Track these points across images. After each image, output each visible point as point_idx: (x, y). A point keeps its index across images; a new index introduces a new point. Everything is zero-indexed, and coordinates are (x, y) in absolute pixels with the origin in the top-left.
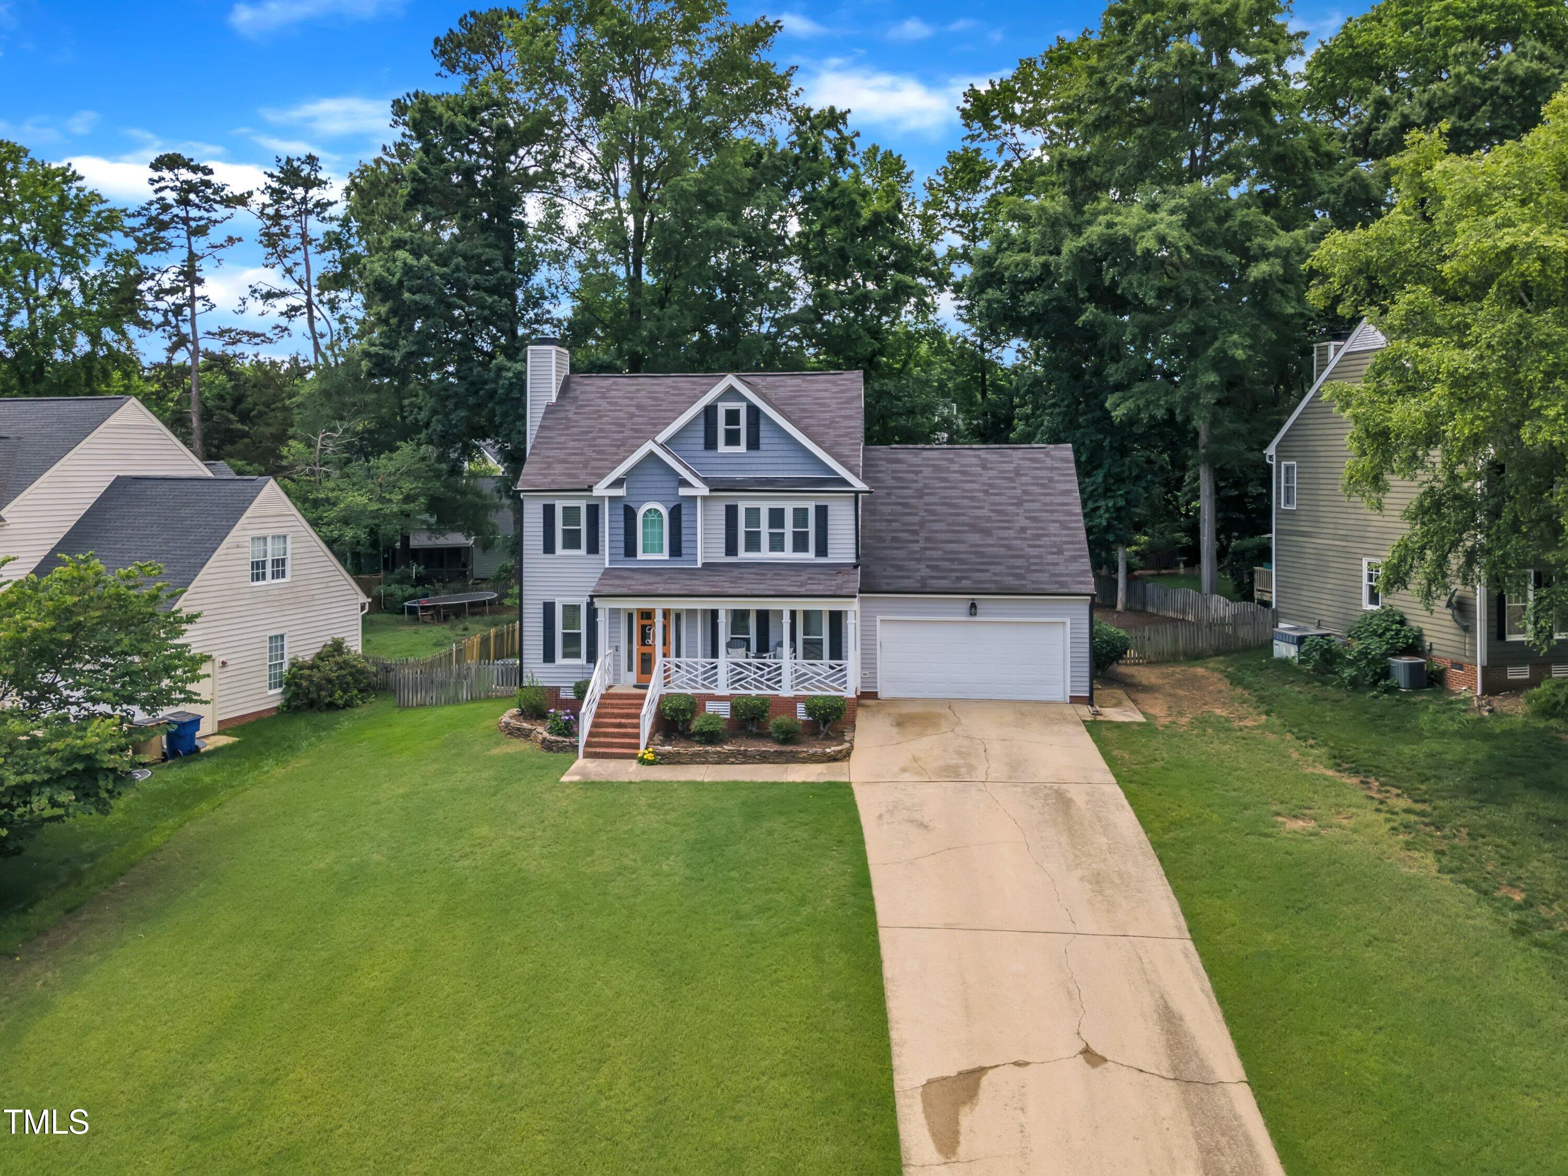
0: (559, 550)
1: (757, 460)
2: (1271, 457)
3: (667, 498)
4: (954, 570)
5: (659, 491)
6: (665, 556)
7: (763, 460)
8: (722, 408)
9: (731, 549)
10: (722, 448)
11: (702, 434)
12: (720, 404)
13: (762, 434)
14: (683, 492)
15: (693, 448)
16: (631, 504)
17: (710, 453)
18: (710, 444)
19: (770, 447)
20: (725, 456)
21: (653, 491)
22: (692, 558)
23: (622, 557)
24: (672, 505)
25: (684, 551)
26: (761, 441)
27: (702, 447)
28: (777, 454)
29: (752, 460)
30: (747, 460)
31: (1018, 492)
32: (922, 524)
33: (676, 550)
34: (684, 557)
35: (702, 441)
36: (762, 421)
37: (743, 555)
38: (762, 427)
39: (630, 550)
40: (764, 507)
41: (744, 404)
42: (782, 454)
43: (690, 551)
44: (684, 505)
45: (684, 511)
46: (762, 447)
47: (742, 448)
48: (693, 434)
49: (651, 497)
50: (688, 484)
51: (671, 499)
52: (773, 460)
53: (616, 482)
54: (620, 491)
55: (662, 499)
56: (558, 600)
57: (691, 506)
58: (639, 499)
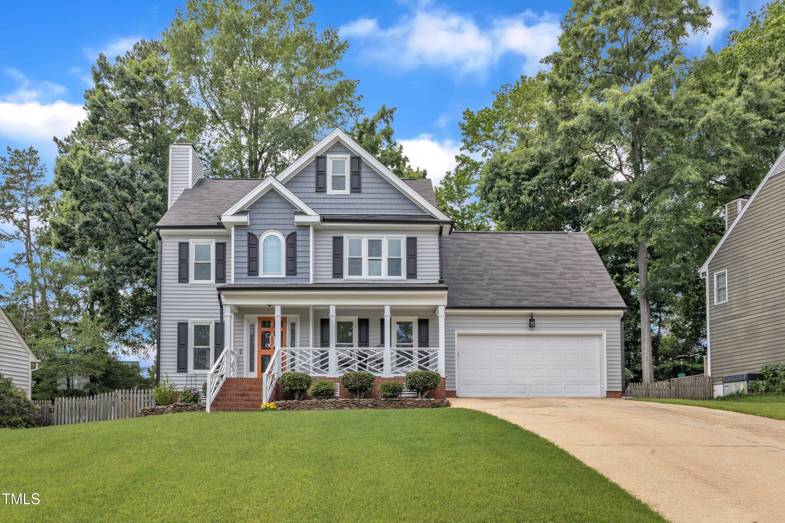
0: (192, 280)
1: (359, 201)
2: (704, 274)
3: (284, 227)
4: (515, 296)
5: (277, 222)
6: (283, 274)
7: (364, 201)
8: (330, 159)
9: (338, 273)
10: (330, 191)
11: (314, 180)
12: (329, 156)
13: (363, 180)
14: (299, 219)
15: (306, 190)
16: (254, 232)
17: (321, 195)
18: (321, 188)
19: (369, 191)
20: (332, 197)
21: (273, 222)
22: (305, 276)
23: (246, 276)
24: (288, 233)
25: (299, 271)
26: (363, 185)
27: (314, 190)
28: (376, 196)
29: (355, 201)
30: (351, 201)
31: (554, 255)
32: (485, 271)
33: (291, 271)
34: (299, 276)
35: (314, 185)
36: (363, 170)
37: (347, 277)
38: (363, 175)
39: (253, 271)
40: (365, 240)
41: (348, 156)
42: (380, 196)
43: (304, 270)
44: (298, 233)
45: (298, 238)
46: (363, 191)
47: (347, 191)
48: (306, 179)
49: (271, 227)
50: (302, 213)
51: (288, 227)
52: (373, 201)
53: (241, 212)
54: (244, 219)
55: (281, 227)
56: (190, 321)
57: (305, 232)
58: (261, 227)
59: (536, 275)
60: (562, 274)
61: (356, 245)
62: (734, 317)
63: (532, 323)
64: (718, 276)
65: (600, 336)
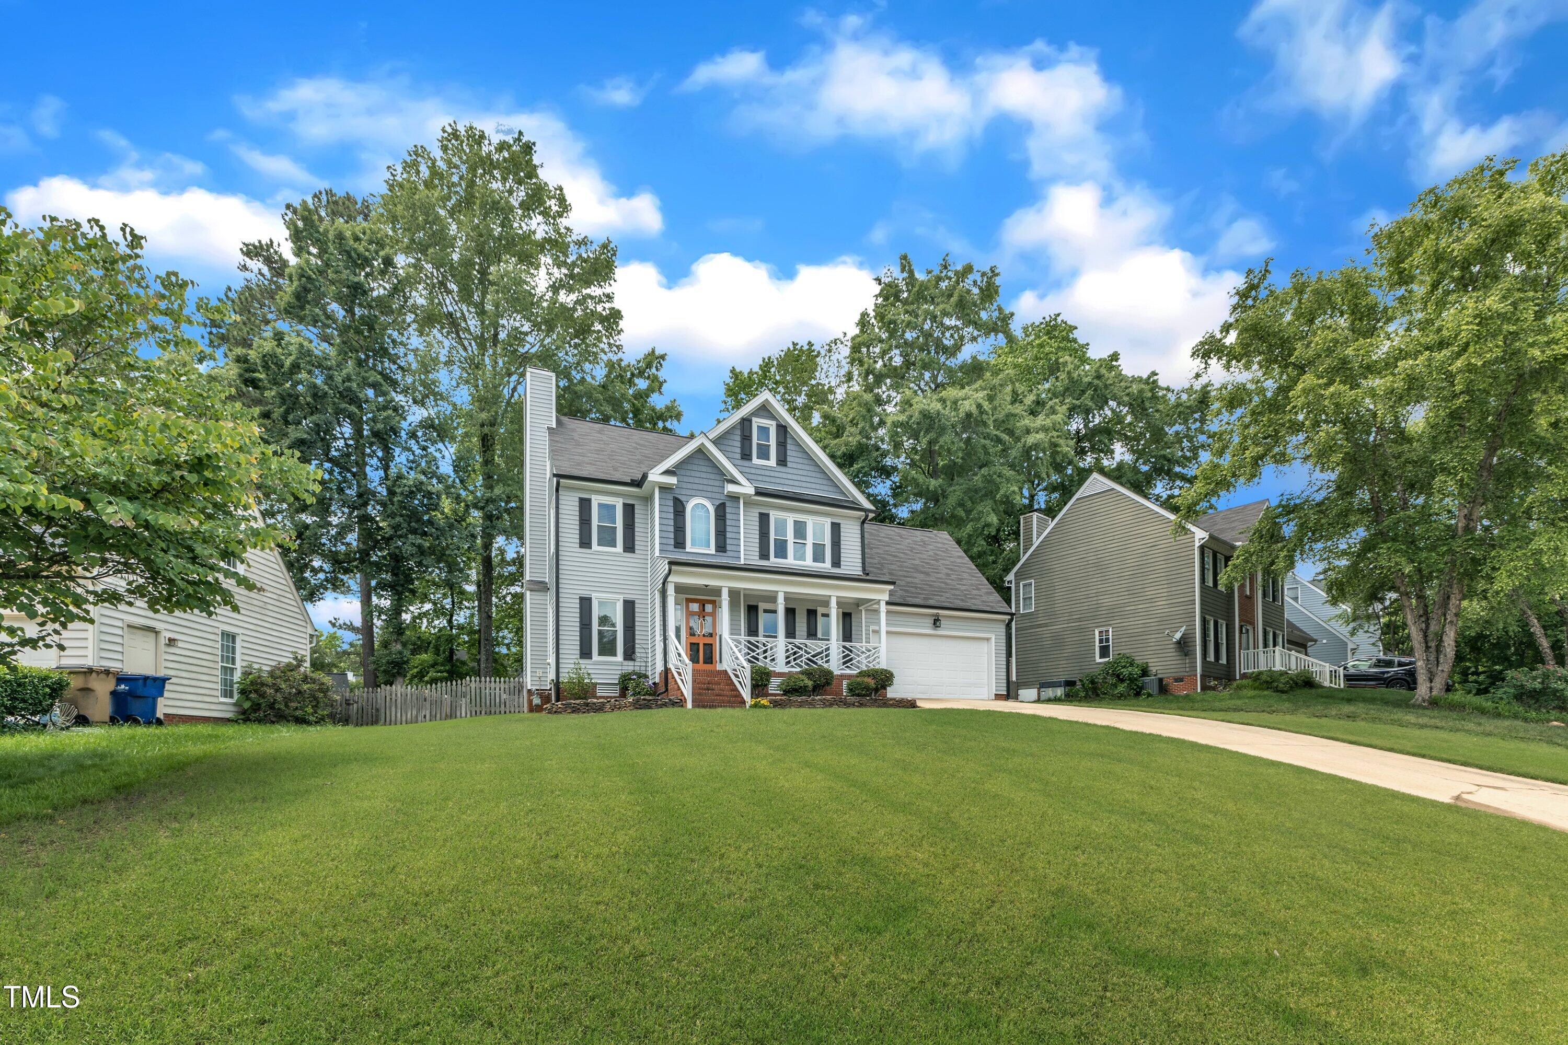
0: (593, 546)
1: (785, 476)
2: (1010, 582)
3: (714, 495)
5: (705, 488)
6: (712, 551)
7: (789, 476)
8: (757, 422)
9: (764, 555)
10: (756, 461)
11: (739, 444)
12: (754, 419)
13: (789, 453)
14: (731, 488)
15: (730, 455)
16: (679, 497)
17: (749, 463)
18: (746, 456)
19: (794, 465)
20: (757, 467)
21: (701, 487)
22: (735, 554)
23: (672, 548)
24: (719, 503)
25: (728, 548)
26: (789, 459)
27: (741, 456)
28: (801, 472)
29: (780, 475)
30: (777, 474)
31: (931, 554)
33: (721, 547)
34: (729, 554)
35: (741, 451)
36: (789, 441)
37: (773, 559)
38: (789, 447)
39: (680, 543)
40: (790, 519)
41: (774, 423)
42: (805, 473)
43: (734, 548)
44: (729, 504)
45: (729, 510)
46: (789, 464)
47: (772, 462)
48: (731, 443)
49: (698, 493)
50: (734, 482)
51: (718, 496)
52: (799, 478)
53: (667, 472)
54: (673, 480)
55: (709, 495)
56: (594, 596)
57: (735, 505)
58: (689, 492)
59: (927, 574)
60: (948, 575)
61: (782, 525)
62: (1040, 626)
63: (936, 622)
64: (1024, 586)
65: (988, 639)
